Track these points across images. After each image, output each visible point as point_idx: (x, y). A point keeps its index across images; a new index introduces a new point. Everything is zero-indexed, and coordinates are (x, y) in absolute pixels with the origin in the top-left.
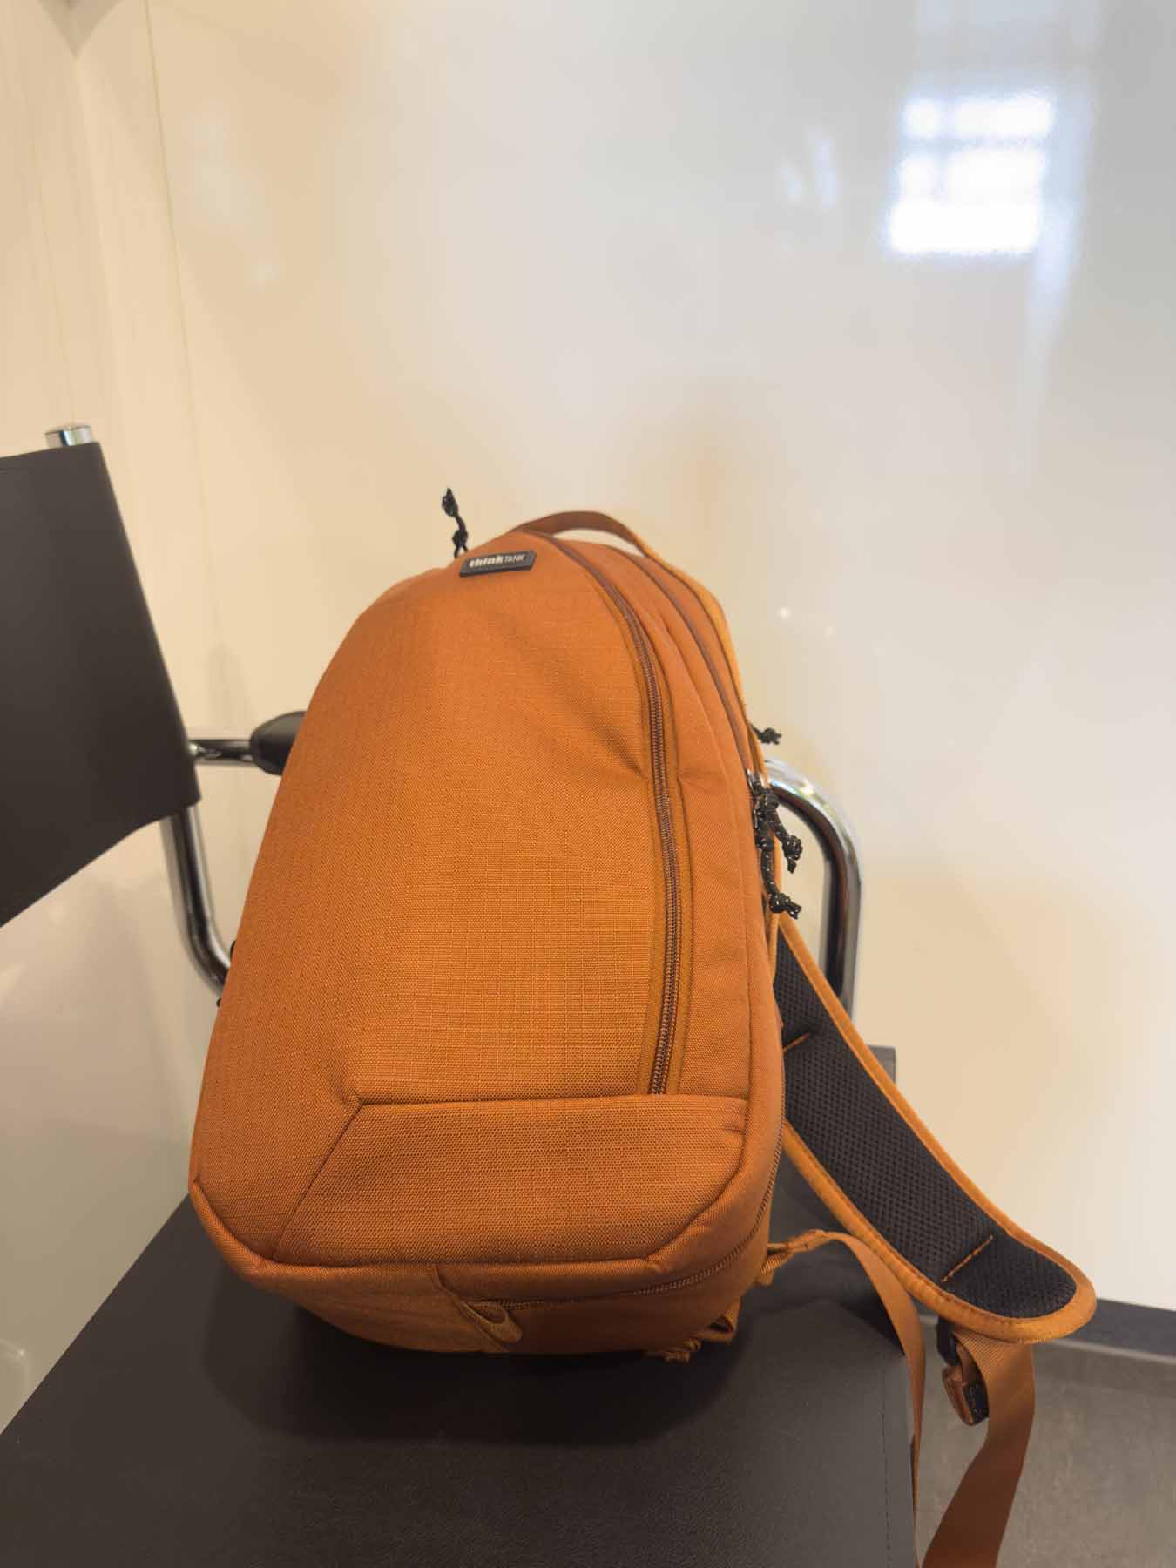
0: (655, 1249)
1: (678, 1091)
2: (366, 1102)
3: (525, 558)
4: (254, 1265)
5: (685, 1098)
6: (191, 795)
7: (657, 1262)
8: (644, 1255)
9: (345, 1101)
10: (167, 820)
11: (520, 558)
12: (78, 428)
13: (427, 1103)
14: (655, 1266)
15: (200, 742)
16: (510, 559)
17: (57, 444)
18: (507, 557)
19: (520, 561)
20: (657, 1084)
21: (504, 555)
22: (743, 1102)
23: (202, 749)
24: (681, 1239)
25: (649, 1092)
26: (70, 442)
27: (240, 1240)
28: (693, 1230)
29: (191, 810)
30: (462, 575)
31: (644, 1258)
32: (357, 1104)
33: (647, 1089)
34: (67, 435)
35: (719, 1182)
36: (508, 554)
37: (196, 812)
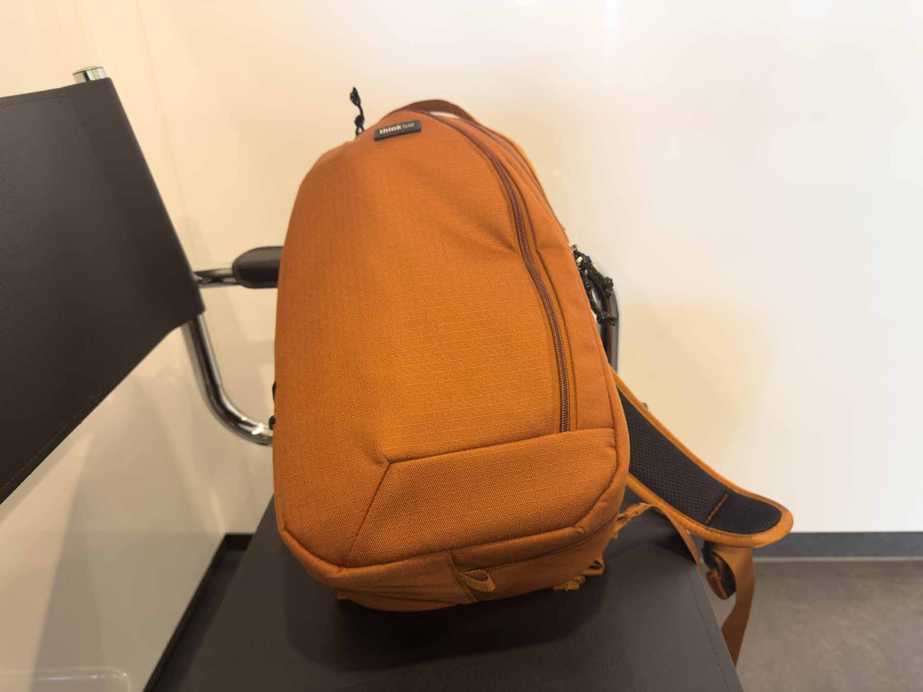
0: (579, 519)
1: (577, 428)
2: (392, 462)
3: (415, 125)
4: (333, 571)
5: (581, 431)
6: (199, 308)
7: (581, 527)
8: (573, 524)
9: (379, 463)
10: (186, 326)
11: (412, 125)
12: (96, 68)
13: (430, 456)
14: (580, 530)
15: (199, 273)
16: (406, 126)
17: (83, 80)
18: (403, 126)
19: (413, 127)
20: (564, 426)
21: (401, 124)
22: (612, 430)
23: (201, 278)
24: (592, 512)
25: (561, 431)
26: (92, 78)
27: (322, 558)
28: (599, 505)
29: (200, 317)
30: (376, 139)
31: (572, 526)
32: (386, 464)
33: (559, 430)
34: (89, 74)
35: (609, 475)
36: (405, 123)
37: (203, 317)
